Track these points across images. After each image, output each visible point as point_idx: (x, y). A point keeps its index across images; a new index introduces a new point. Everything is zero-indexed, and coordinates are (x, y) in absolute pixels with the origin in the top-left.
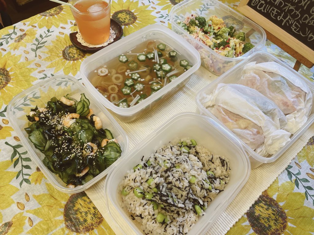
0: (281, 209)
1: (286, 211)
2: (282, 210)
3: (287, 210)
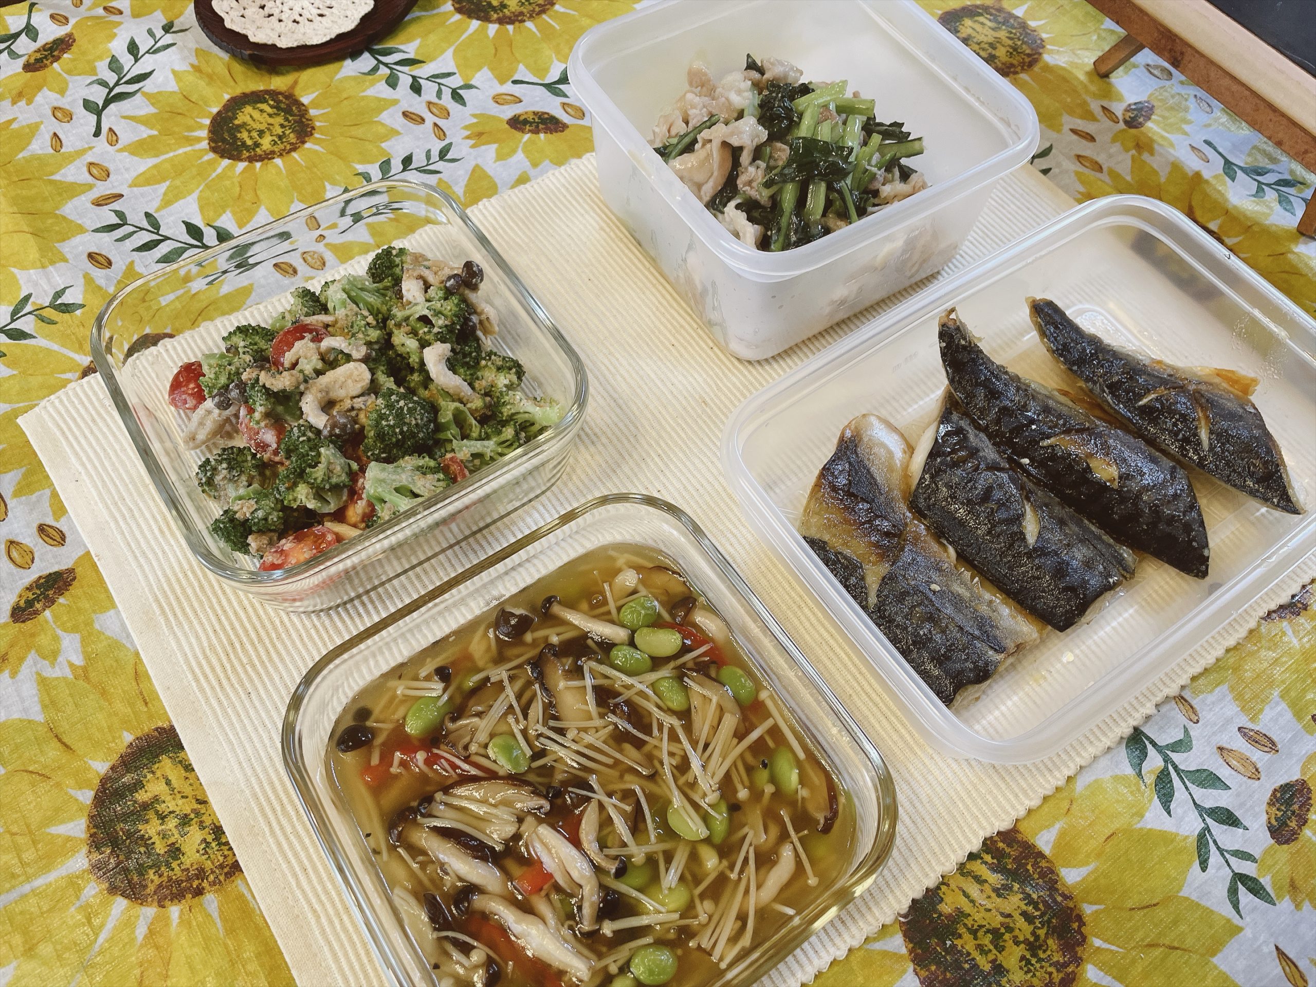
0: (1066, 897)
1: (1088, 910)
2: (1071, 905)
3: (1095, 907)
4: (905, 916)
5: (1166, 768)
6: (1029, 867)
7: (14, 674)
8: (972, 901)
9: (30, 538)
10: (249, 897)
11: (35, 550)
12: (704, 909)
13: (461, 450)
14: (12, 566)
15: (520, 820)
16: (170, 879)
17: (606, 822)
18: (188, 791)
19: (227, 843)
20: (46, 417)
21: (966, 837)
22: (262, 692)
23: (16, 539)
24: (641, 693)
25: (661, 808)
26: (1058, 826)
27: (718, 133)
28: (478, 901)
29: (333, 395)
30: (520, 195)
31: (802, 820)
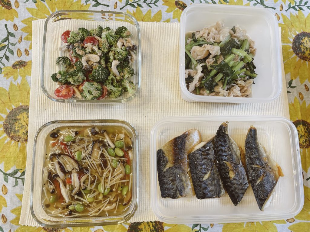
4: (132, 224)
5: (199, 231)
6: (160, 230)
7: (7, 78)
8: (145, 229)
9: (23, 51)
10: (26, 147)
11: (22, 54)
12: (94, 204)
13: (108, 87)
14: (17, 55)
15: (73, 169)
16: (15, 136)
17: (87, 179)
18: (26, 121)
19: (27, 135)
20: (38, 23)
21: (153, 218)
22: (48, 111)
23: (20, 49)
24: (109, 160)
25: (99, 182)
26: (170, 227)
27: (208, 47)
28: (58, 179)
29: (90, 59)
30: (165, 25)
31: (122, 200)
